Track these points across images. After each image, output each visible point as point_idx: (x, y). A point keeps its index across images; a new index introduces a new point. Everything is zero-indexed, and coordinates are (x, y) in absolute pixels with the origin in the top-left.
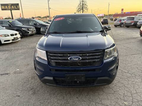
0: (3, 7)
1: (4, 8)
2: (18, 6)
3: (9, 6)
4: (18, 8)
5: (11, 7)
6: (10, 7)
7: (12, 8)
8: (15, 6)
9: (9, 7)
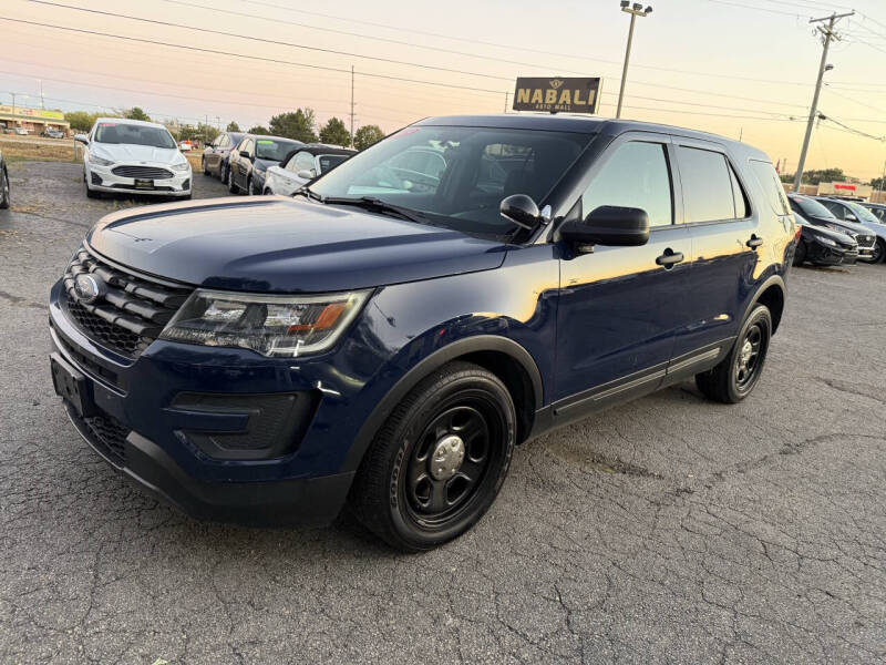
0: (525, 96)
1: (526, 100)
2: (592, 92)
3: (549, 91)
4: (591, 103)
5: (559, 96)
6: (555, 92)
7: (561, 102)
8: (577, 92)
9: (548, 96)
